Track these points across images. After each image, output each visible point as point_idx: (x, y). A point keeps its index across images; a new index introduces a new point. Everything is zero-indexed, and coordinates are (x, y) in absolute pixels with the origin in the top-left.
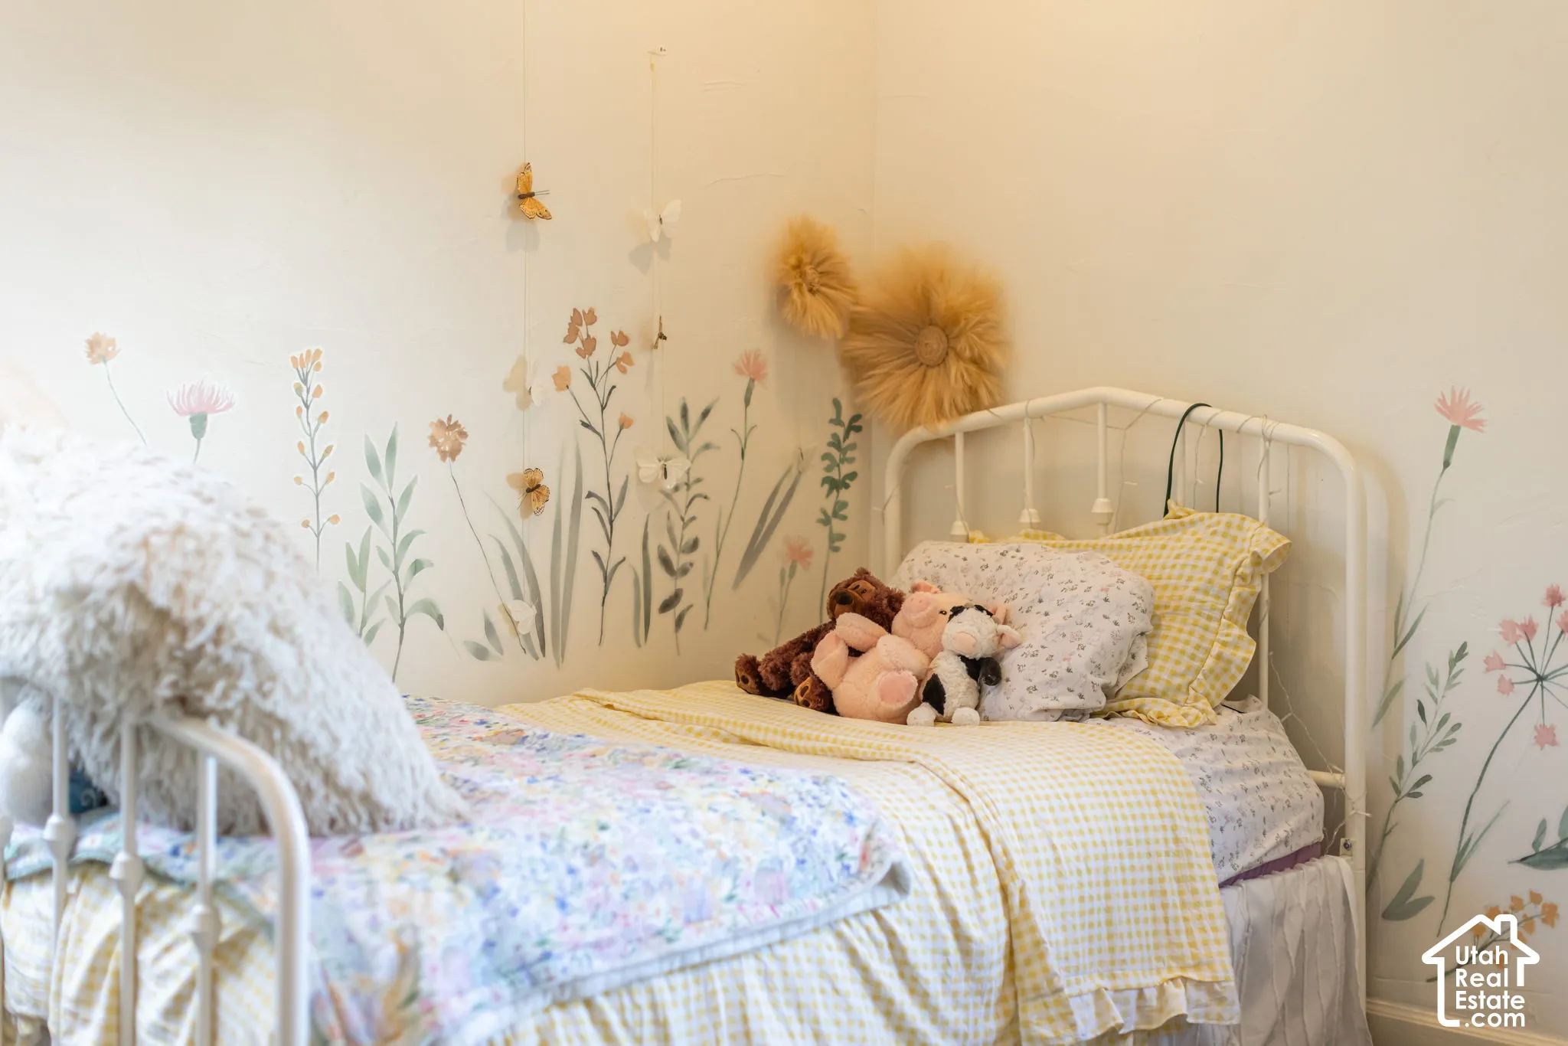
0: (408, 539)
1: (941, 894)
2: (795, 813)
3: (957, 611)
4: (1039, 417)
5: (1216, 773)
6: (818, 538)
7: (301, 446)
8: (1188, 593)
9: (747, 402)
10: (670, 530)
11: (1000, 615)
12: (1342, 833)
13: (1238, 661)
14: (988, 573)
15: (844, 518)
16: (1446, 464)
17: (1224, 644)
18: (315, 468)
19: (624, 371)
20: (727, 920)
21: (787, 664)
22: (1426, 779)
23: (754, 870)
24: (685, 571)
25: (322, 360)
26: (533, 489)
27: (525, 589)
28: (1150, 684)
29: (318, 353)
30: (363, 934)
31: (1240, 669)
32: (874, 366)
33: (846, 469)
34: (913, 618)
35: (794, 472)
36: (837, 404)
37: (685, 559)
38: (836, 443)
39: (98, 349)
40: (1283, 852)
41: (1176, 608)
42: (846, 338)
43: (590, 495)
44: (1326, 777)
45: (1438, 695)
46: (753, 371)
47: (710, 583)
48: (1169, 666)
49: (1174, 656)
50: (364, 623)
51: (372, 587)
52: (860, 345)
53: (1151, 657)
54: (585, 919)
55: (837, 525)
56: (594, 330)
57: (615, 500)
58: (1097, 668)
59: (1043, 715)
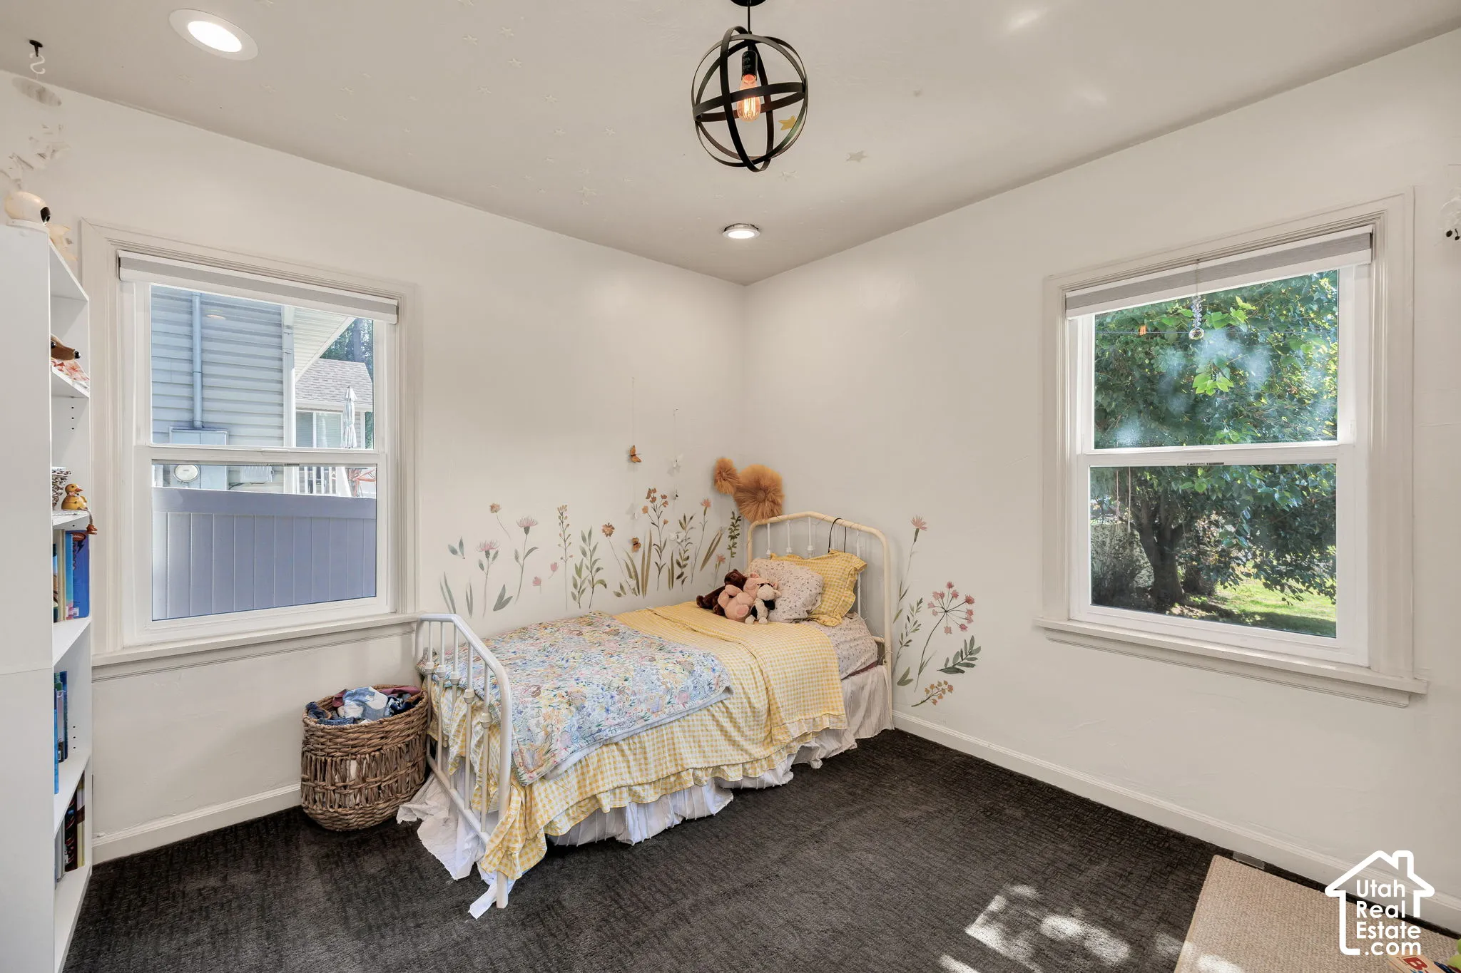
0: (595, 561)
1: (745, 693)
2: (695, 669)
3: (762, 585)
4: (792, 519)
5: (841, 642)
6: (727, 554)
7: (560, 535)
8: (835, 580)
9: (705, 514)
10: (680, 554)
11: (776, 587)
12: (884, 657)
13: (849, 602)
14: (773, 571)
15: (735, 547)
16: (915, 540)
17: (846, 596)
18: (565, 541)
19: (665, 506)
20: (667, 711)
21: (711, 599)
22: (910, 641)
23: (678, 691)
24: (685, 566)
25: (567, 508)
26: (636, 544)
27: (633, 574)
28: (822, 610)
29: (566, 506)
30: (534, 728)
31: (850, 605)
32: (744, 502)
33: (736, 532)
34: (748, 586)
35: (720, 535)
36: (733, 513)
37: (685, 562)
38: (733, 525)
39: (494, 508)
40: (864, 666)
41: (831, 585)
42: (735, 493)
43: (654, 545)
44: (879, 639)
45: (914, 614)
46: (706, 504)
47: (693, 569)
48: (828, 604)
49: (830, 601)
50: (581, 587)
51: (583, 576)
52: (740, 495)
53: (822, 601)
54: (615, 715)
55: (733, 550)
56: (655, 495)
57: (662, 545)
58: (804, 605)
59: (787, 621)
